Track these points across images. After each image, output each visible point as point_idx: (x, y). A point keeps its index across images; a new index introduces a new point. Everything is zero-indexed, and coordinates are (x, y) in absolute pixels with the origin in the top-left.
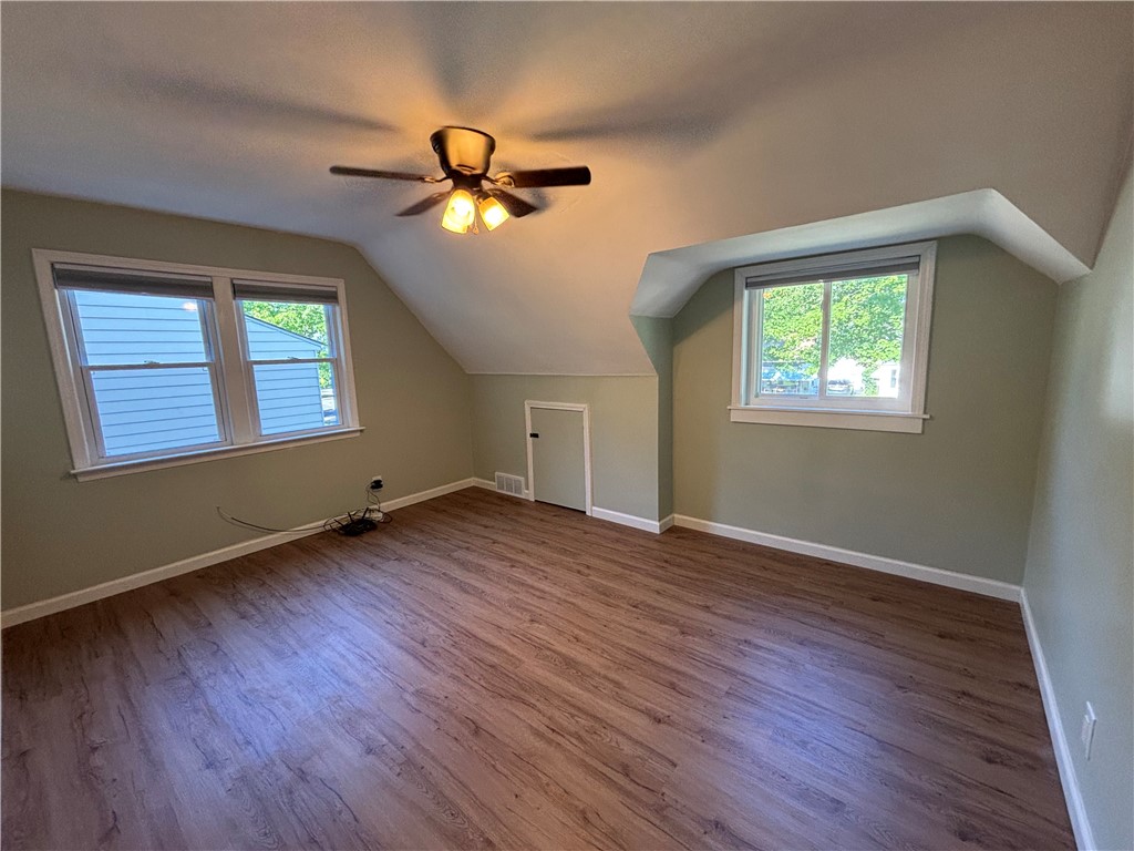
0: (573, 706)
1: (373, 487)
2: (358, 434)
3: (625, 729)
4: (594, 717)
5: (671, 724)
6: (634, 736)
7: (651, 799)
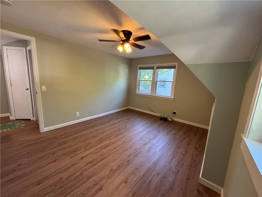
0: (92, 147)
1: (173, 113)
2: (173, 100)
3: (83, 152)
4: (88, 149)
5: (80, 159)
6: (81, 154)
7: (67, 154)
